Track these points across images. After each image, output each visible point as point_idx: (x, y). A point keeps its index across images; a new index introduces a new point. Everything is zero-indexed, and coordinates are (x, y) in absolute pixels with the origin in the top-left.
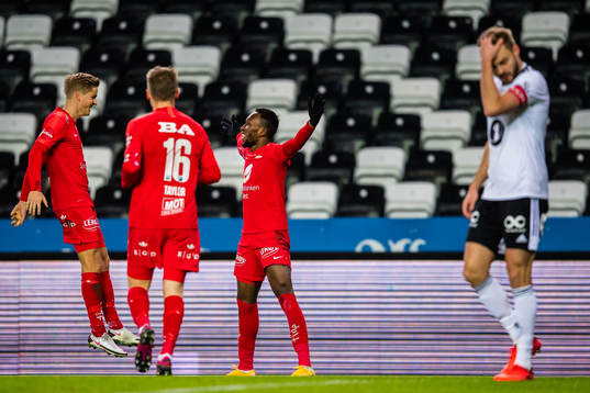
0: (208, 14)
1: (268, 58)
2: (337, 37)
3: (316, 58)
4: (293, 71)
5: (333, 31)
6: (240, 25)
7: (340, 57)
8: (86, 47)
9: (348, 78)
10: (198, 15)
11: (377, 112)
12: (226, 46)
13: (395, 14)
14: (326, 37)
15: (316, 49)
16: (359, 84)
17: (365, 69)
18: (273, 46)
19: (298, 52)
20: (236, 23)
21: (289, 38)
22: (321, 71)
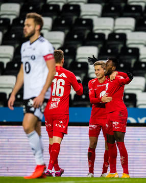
0: (59, 17)
1: (86, 37)
2: (116, 28)
3: (107, 37)
4: (96, 42)
5: (114, 25)
6: (73, 22)
7: (117, 37)
8: (5, 31)
9: (121, 46)
10: (55, 17)
11: (133, 61)
12: (67, 31)
13: (142, 18)
14: (111, 28)
15: (107, 33)
16: (125, 48)
17: (128, 42)
18: (88, 31)
19: (99, 34)
20: (72, 21)
21: (95, 28)
22: (109, 43)
